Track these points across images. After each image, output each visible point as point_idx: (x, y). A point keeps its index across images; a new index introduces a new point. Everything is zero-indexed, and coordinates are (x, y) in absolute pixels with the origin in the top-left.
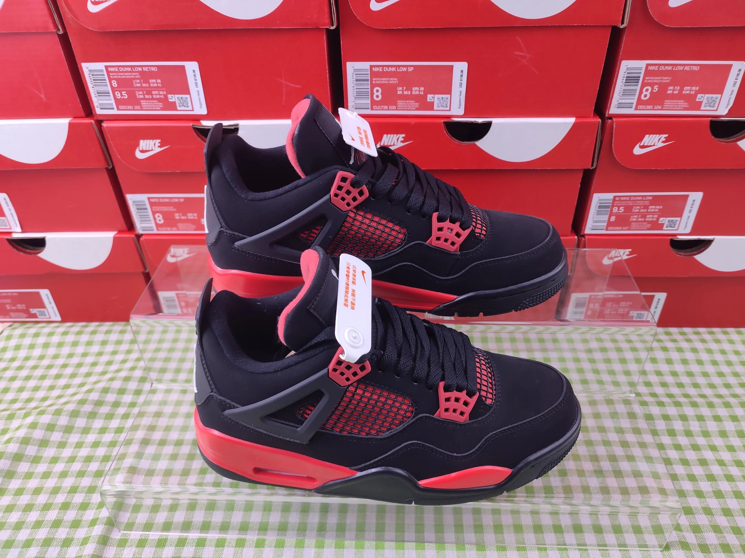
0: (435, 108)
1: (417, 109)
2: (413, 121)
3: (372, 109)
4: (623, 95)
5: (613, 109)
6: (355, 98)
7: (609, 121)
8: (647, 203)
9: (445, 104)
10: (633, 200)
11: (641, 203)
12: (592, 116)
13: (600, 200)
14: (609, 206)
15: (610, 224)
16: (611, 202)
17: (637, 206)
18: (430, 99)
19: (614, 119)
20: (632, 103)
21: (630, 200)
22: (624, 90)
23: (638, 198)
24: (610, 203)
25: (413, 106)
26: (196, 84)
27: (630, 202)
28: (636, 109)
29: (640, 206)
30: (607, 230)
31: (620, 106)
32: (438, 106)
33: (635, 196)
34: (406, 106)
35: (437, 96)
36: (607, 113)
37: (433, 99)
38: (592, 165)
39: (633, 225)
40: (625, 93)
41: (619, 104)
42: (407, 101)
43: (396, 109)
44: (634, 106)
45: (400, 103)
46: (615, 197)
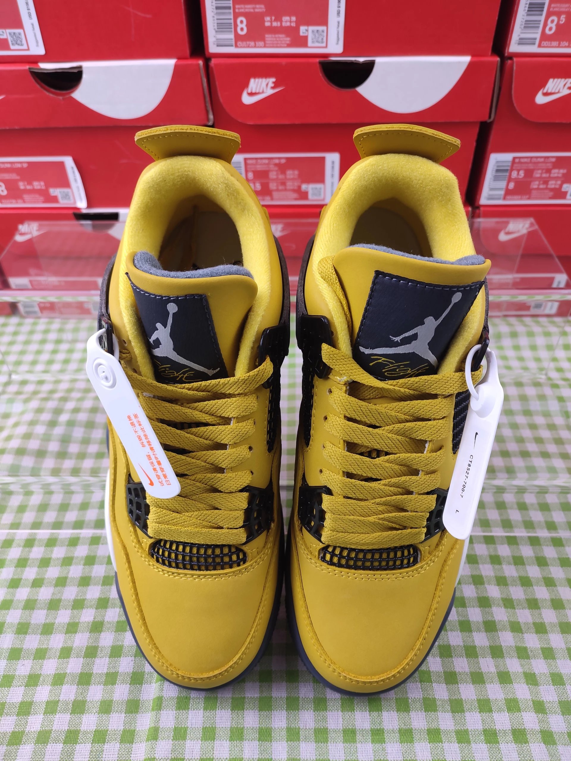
0: (310, 43)
1: (289, 46)
2: (284, 61)
3: (236, 46)
4: (525, 27)
5: (514, 47)
6: (216, 31)
7: (509, 62)
8: (550, 166)
9: (320, 39)
10: (535, 163)
11: (544, 166)
12: (490, 53)
13: (497, 162)
14: (508, 169)
15: (508, 193)
16: (510, 164)
17: (538, 169)
18: (303, 33)
19: (515, 59)
20: (535, 39)
21: (531, 162)
22: (526, 21)
23: (539, 160)
24: (508, 166)
25: (283, 42)
26: (30, 15)
27: (530, 165)
28: (540, 46)
29: (542, 170)
30: (504, 198)
31: (522, 42)
32: (313, 42)
33: (537, 157)
34: (276, 42)
35: (311, 28)
36: (506, 51)
37: (306, 32)
38: (490, 117)
39: (534, 193)
40: (529, 25)
41: (521, 39)
42: (277, 36)
43: (265, 46)
44: (537, 42)
45: (268, 37)
46: (514, 158)
